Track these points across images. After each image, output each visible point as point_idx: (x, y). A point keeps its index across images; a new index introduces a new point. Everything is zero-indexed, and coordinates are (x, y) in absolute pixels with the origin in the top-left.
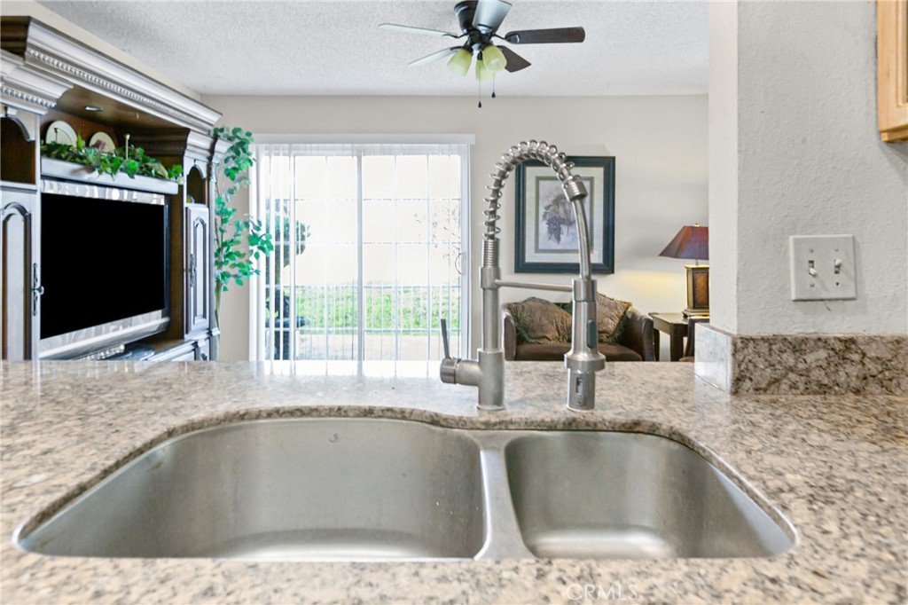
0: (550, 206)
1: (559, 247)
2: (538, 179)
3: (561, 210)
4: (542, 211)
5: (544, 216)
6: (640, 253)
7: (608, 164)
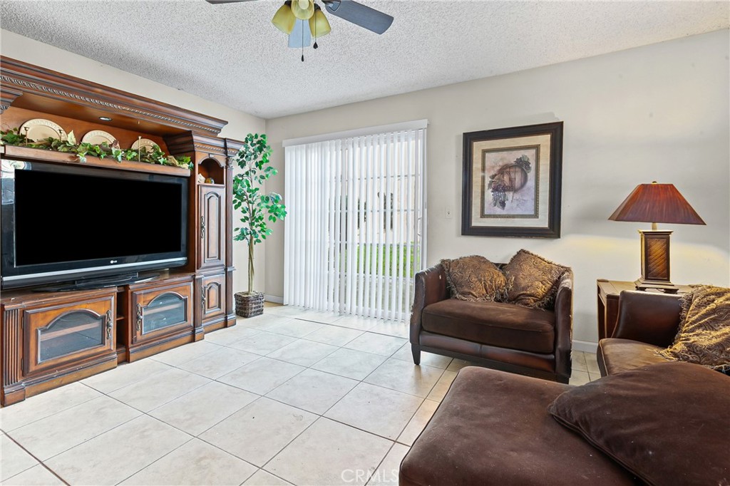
0: (496, 175)
1: (504, 212)
2: (484, 152)
3: (506, 178)
4: (488, 180)
5: (490, 185)
6: (589, 219)
7: (555, 130)
